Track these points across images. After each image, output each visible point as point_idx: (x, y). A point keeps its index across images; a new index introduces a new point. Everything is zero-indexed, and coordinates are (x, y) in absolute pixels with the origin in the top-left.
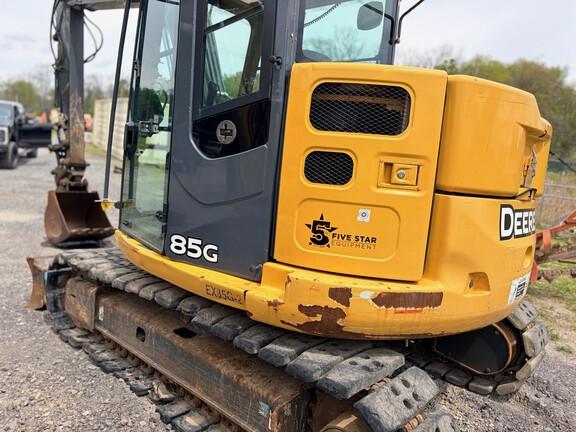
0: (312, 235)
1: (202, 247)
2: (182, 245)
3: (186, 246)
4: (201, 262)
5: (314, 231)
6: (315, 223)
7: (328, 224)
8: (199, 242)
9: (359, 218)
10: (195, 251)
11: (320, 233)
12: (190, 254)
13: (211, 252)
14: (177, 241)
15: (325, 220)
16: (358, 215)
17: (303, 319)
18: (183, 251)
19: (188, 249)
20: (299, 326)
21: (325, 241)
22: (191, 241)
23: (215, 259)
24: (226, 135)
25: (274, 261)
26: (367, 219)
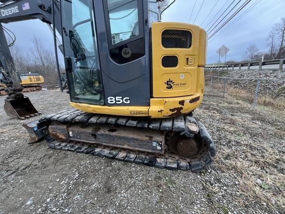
0: (167, 86)
1: (122, 99)
2: (113, 100)
3: (115, 100)
4: (123, 104)
5: (167, 84)
6: (168, 82)
7: (172, 81)
8: (121, 97)
9: (181, 78)
10: (119, 101)
11: (169, 85)
12: (117, 102)
13: (126, 100)
14: (111, 99)
15: (171, 80)
16: (180, 76)
17: (171, 113)
18: (114, 102)
19: (116, 101)
20: (169, 116)
21: (171, 87)
22: (117, 97)
23: (129, 102)
24: (126, 54)
25: (154, 98)
26: (183, 78)
